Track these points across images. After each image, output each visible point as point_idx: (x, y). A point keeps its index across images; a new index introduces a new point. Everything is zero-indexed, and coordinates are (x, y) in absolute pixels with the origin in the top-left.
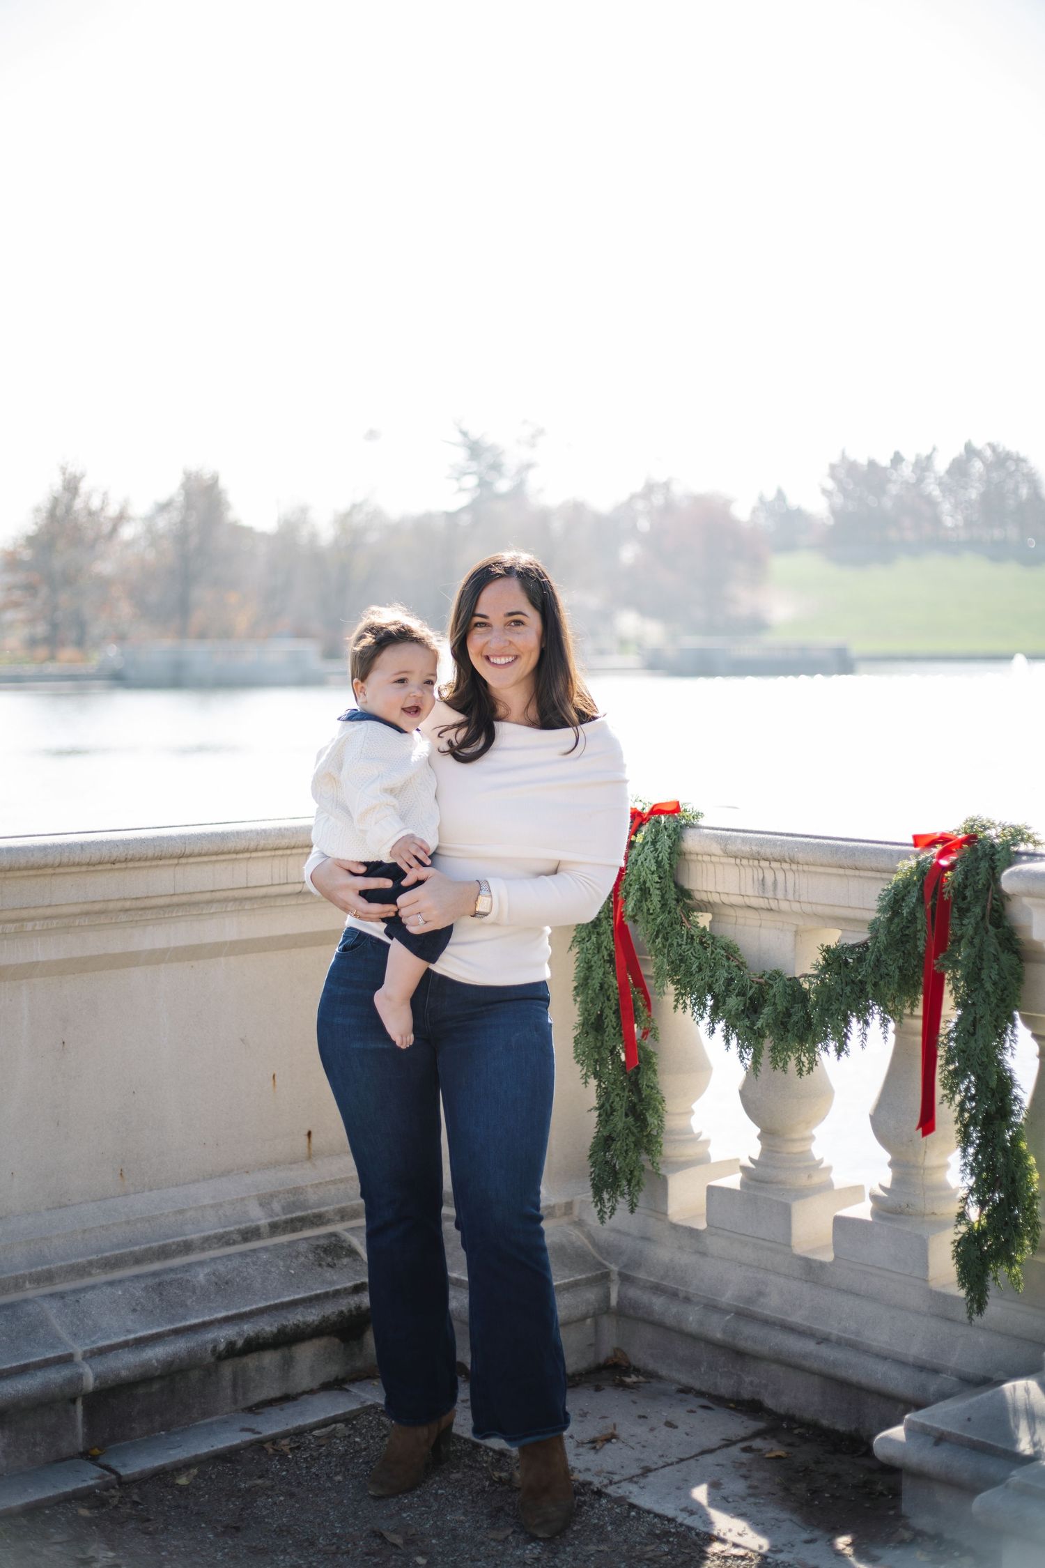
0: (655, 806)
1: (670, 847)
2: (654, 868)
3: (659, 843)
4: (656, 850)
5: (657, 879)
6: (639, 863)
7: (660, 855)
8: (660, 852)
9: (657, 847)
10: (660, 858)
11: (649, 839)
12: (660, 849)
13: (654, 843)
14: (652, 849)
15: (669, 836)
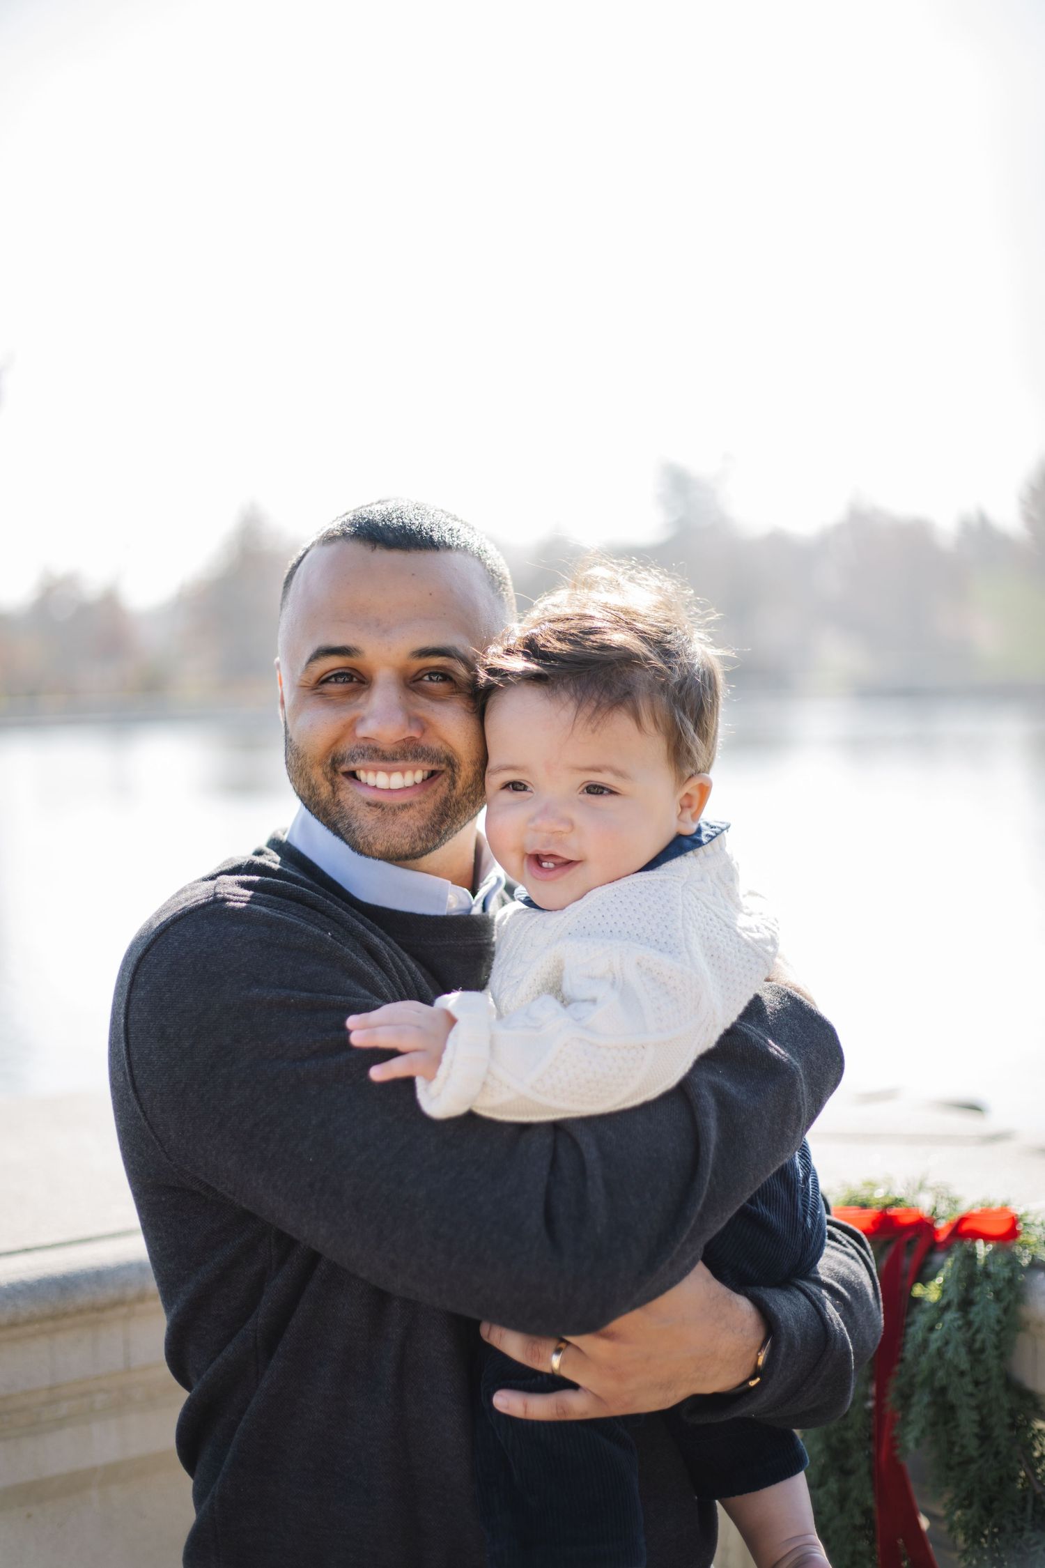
0: (963, 1220)
1: (999, 1322)
2: (965, 1365)
3: (975, 1309)
4: (969, 1324)
5: (970, 1388)
6: (933, 1347)
7: (980, 1337)
8: (978, 1331)
9: (971, 1316)
10: (977, 1345)
11: (954, 1295)
12: (976, 1325)
13: (966, 1304)
14: (960, 1322)
15: (998, 1295)
